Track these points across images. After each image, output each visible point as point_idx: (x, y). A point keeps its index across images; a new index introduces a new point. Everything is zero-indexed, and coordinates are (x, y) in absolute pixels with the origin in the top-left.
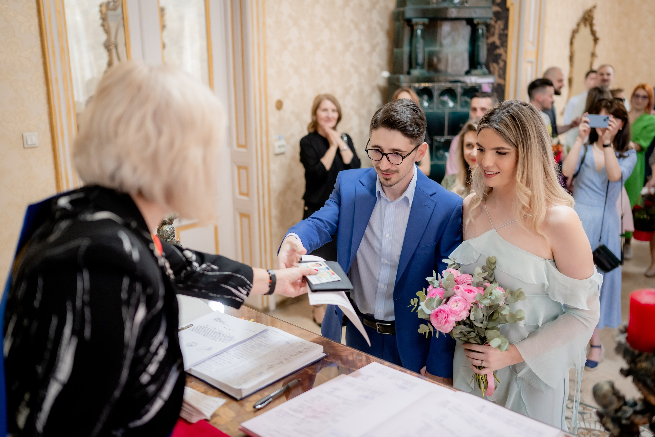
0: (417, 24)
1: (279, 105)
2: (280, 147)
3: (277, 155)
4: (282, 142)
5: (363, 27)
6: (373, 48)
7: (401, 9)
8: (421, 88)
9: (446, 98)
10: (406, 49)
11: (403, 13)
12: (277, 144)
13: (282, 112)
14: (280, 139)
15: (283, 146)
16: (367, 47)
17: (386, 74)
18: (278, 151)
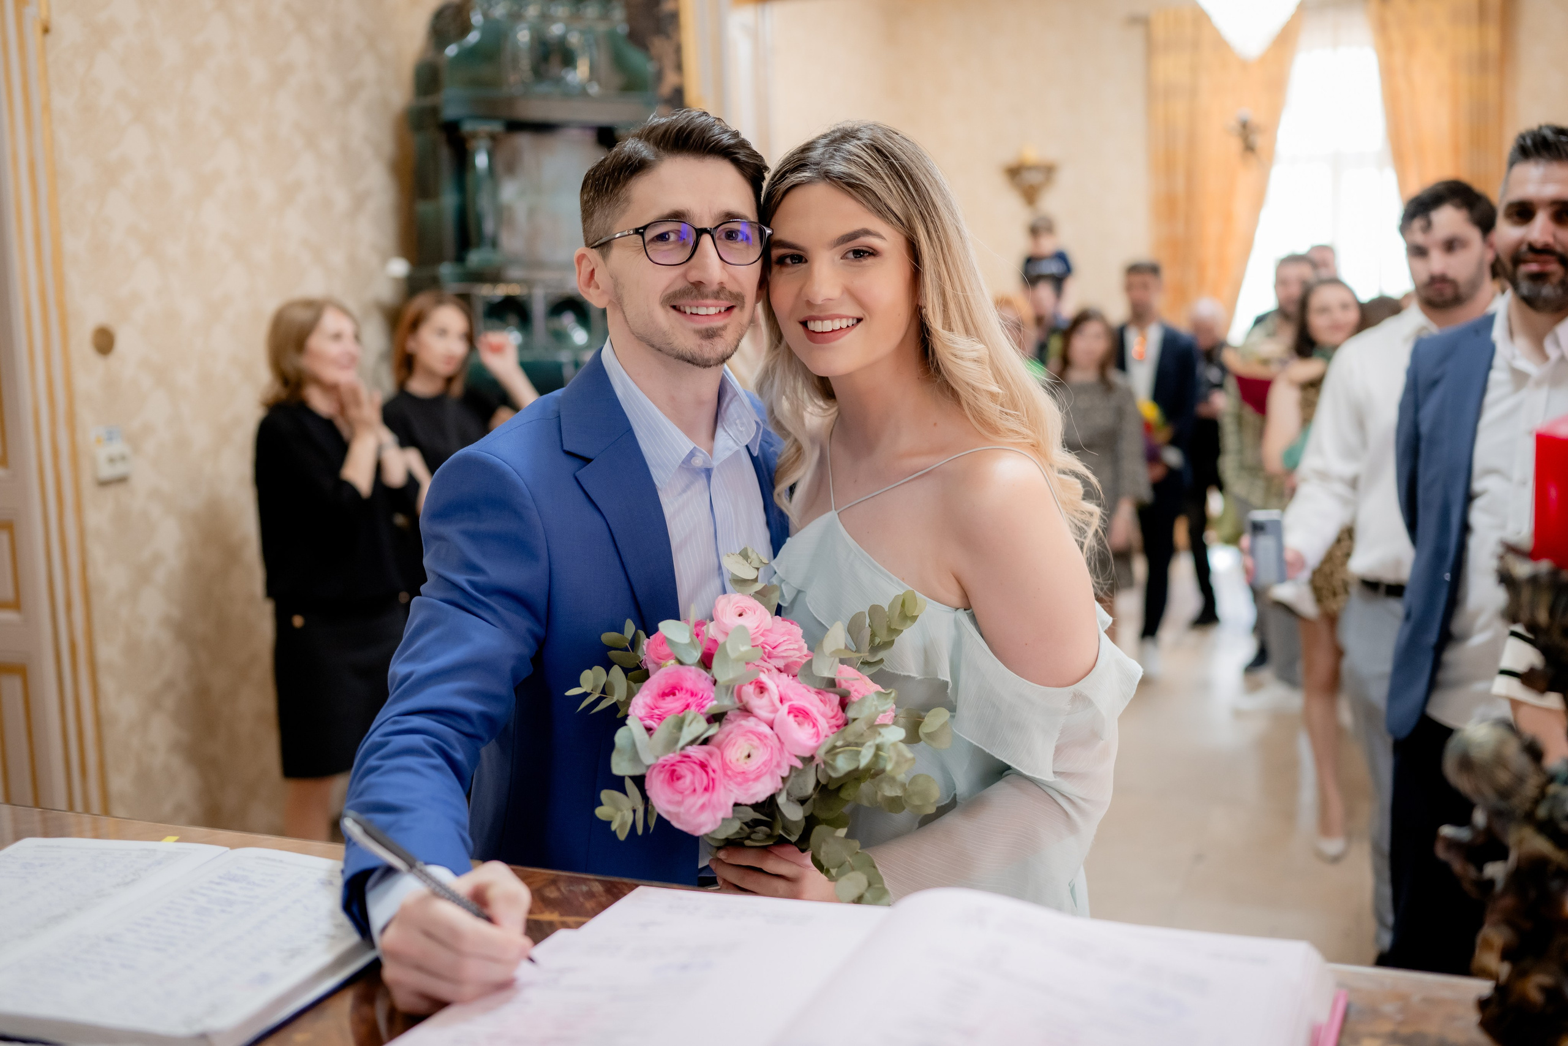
0: (474, 136)
1: (104, 342)
2: (112, 460)
3: (104, 484)
4: (118, 447)
5: (329, 145)
6: (359, 201)
7: (428, 101)
8: (498, 300)
9: (568, 320)
10: (448, 201)
11: (434, 111)
12: (103, 452)
13: (113, 359)
14: (110, 438)
15: (123, 458)
16: (341, 199)
17: (399, 268)
18: (107, 471)
